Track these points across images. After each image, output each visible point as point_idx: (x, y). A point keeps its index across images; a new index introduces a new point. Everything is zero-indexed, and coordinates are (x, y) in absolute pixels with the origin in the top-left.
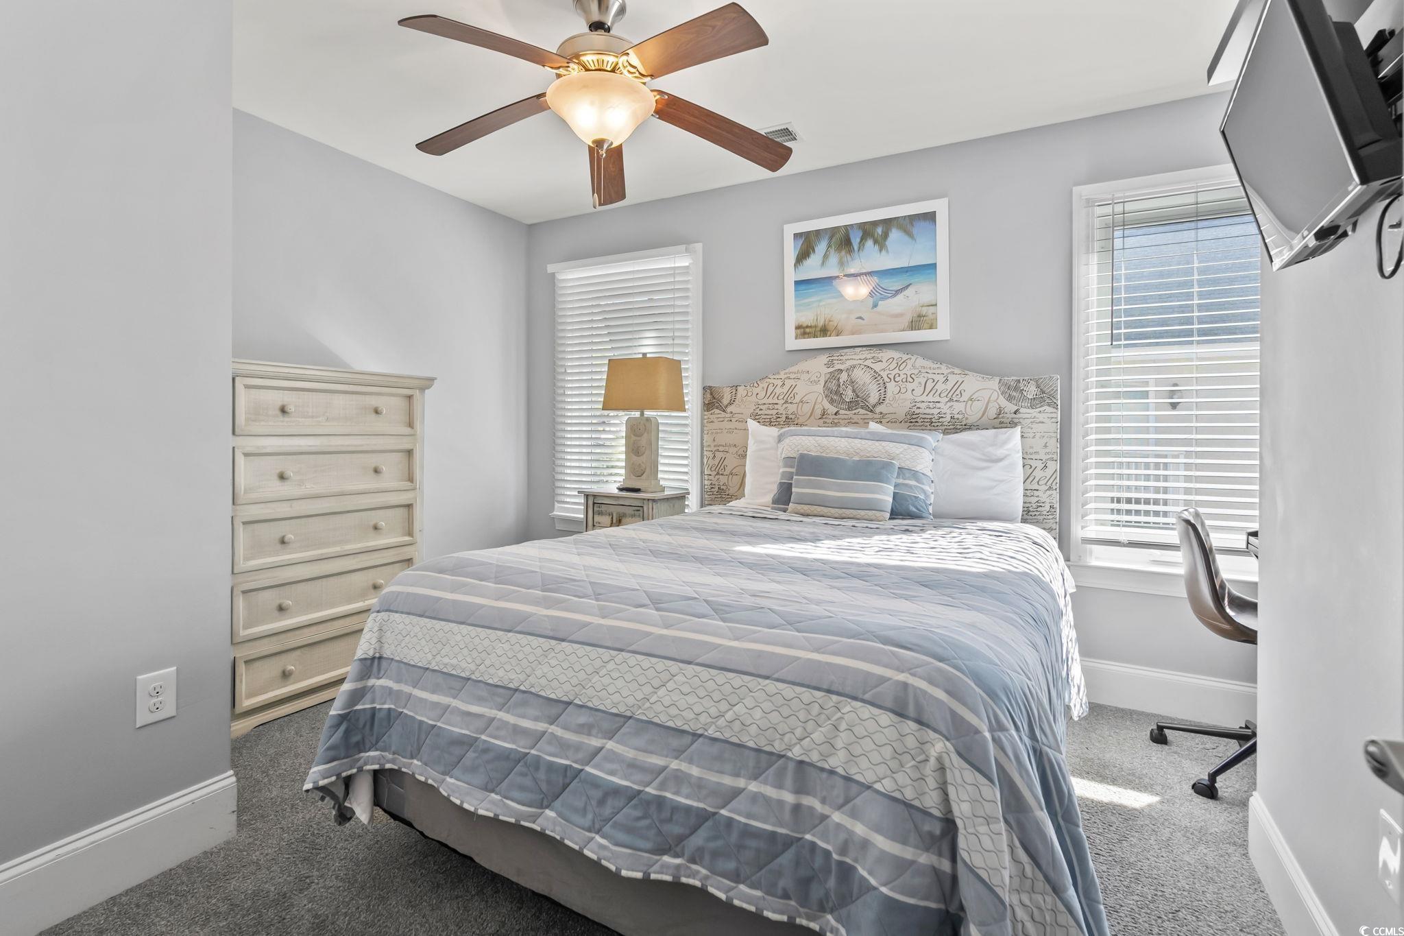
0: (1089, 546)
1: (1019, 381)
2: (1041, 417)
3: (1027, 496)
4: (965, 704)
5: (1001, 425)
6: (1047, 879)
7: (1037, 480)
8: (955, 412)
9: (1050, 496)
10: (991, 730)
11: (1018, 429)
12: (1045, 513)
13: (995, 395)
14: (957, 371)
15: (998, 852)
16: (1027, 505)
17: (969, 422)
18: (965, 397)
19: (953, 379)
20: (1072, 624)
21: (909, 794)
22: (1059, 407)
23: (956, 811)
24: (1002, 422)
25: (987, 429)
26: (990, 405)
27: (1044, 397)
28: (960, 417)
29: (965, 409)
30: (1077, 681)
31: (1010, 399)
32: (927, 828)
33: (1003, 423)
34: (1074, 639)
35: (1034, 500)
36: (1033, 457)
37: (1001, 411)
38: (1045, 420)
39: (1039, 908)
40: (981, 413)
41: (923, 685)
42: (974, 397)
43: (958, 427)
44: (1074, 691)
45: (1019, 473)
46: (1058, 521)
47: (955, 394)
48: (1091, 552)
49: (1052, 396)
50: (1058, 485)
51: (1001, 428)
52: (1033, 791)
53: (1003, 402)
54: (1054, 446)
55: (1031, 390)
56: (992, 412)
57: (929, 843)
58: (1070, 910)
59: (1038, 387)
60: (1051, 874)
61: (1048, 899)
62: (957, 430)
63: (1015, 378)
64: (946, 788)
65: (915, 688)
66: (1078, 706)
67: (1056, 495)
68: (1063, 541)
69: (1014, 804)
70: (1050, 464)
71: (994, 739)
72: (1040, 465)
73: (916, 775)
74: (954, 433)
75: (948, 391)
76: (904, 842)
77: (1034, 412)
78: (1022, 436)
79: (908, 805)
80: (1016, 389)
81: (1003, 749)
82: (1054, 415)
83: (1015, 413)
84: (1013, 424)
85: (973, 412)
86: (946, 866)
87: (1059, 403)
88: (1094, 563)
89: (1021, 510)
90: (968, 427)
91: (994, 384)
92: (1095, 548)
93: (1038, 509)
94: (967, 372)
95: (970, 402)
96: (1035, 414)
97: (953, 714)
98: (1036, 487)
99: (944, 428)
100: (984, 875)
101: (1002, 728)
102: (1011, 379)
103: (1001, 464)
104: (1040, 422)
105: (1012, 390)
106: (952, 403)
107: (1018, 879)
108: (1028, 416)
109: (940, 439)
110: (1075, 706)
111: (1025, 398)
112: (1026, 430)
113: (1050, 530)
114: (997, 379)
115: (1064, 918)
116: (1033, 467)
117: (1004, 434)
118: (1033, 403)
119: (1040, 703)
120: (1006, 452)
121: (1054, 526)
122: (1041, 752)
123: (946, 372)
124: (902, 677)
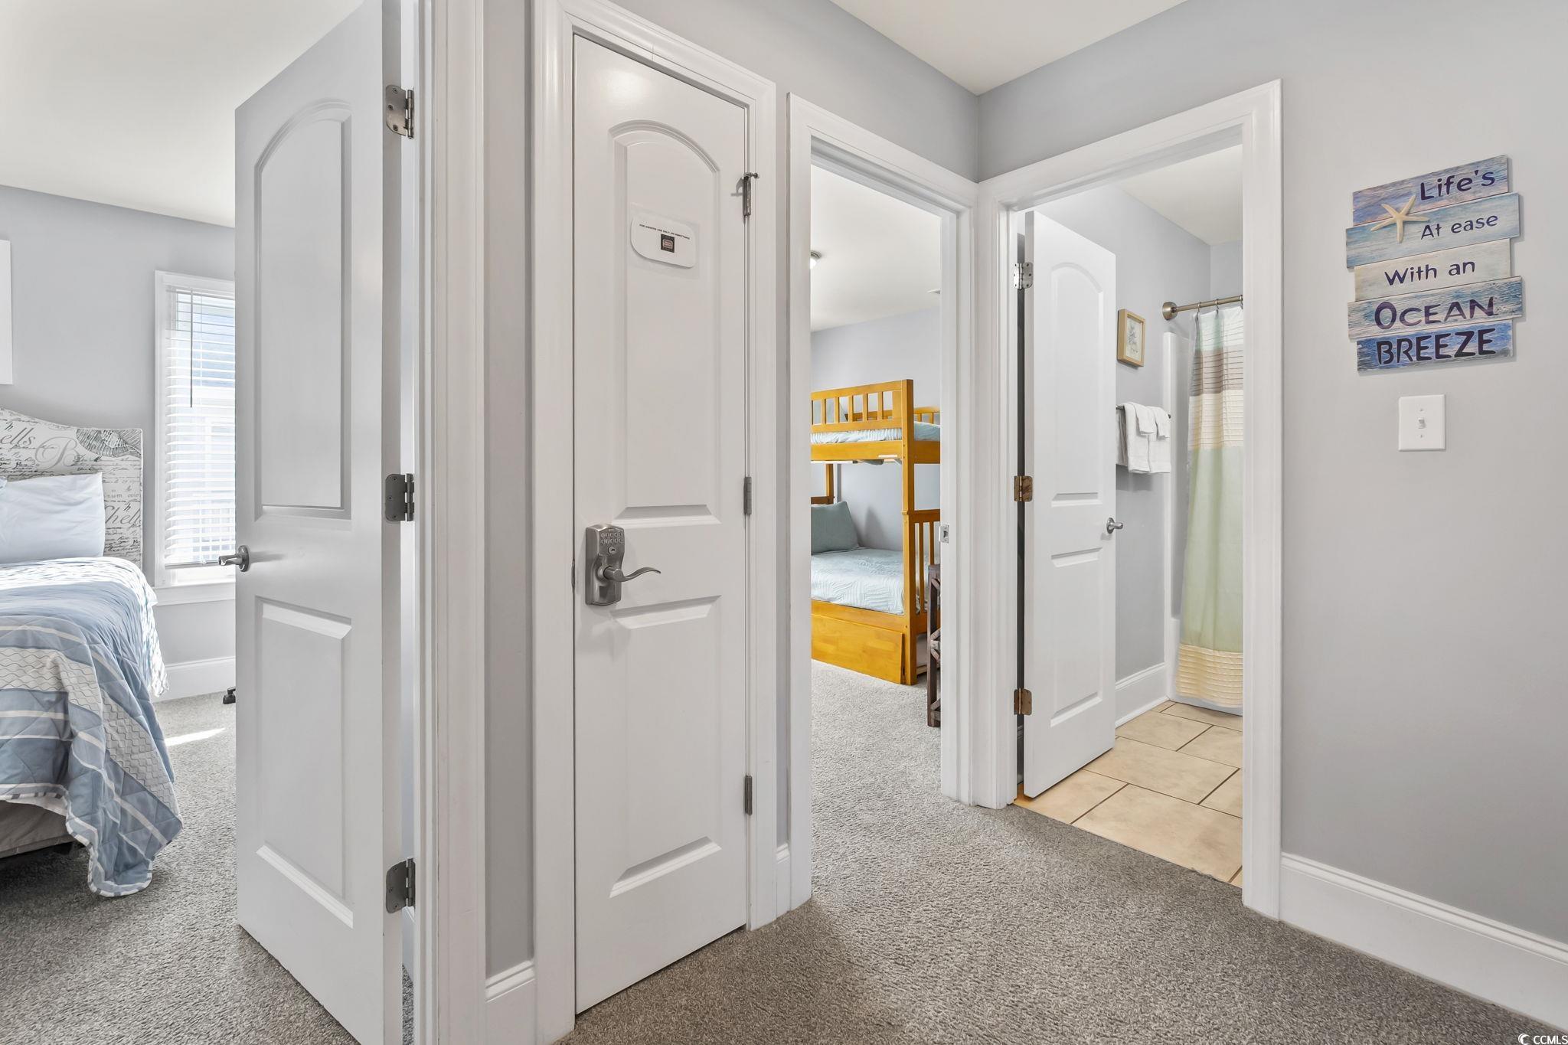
0: (172, 571)
1: (100, 432)
2: (124, 464)
3: (109, 534)
4: (70, 633)
5: (79, 472)
6: (127, 711)
7: (119, 520)
8: (23, 458)
9: (135, 531)
10: (89, 643)
11: (100, 475)
12: (128, 547)
13: (72, 444)
14: (23, 418)
15: (96, 696)
16: (109, 542)
17: (41, 468)
18: (36, 444)
19: (18, 427)
20: (154, 626)
21: (32, 685)
22: (142, 456)
23: (66, 682)
24: (79, 468)
25: (63, 475)
26: (66, 453)
27: (126, 447)
28: (29, 463)
29: (36, 455)
30: (158, 668)
31: (90, 447)
32: (46, 698)
33: (82, 469)
34: (155, 638)
35: (116, 537)
36: (116, 499)
37: (79, 458)
38: (129, 467)
39: (122, 726)
40: (57, 458)
41: (39, 629)
42: (47, 444)
43: (27, 473)
44: (155, 675)
45: (101, 514)
46: (142, 552)
47: (22, 441)
48: (174, 575)
49: (135, 446)
50: (142, 522)
51: (80, 474)
52: (117, 672)
53: (82, 450)
54: (137, 489)
55: (114, 441)
56: (69, 458)
57: (49, 706)
58: (141, 724)
59: (120, 438)
60: (129, 708)
61: (127, 721)
62: (23, 477)
63: (96, 429)
64: (60, 676)
65: (32, 632)
66: (159, 685)
67: (140, 532)
68: (148, 568)
69: (105, 677)
70: (132, 504)
71: (90, 648)
72: (123, 506)
73: (37, 675)
74: (20, 480)
75: (13, 438)
76: (31, 709)
77: (117, 460)
78: (104, 481)
79: (31, 691)
80: (96, 439)
81: (97, 652)
82: (138, 463)
83: (96, 460)
84: (93, 470)
85: (46, 459)
86: (60, 716)
87: (142, 454)
88: (176, 584)
89: (103, 546)
90: (41, 474)
91: (72, 432)
92: (177, 571)
93: (122, 544)
94: (37, 420)
95: (41, 450)
96: (117, 462)
97: (62, 640)
98: (120, 525)
99: (7, 474)
100: (87, 708)
101: (96, 643)
102: (92, 430)
103: (80, 507)
104: (123, 469)
105: (94, 440)
106: (17, 450)
107: (108, 714)
108: (111, 463)
109: (4, 486)
110: (156, 686)
111: (106, 448)
112: (107, 476)
113: (134, 561)
114: (75, 429)
115: (137, 727)
116: (116, 509)
117: (82, 480)
118: (115, 452)
119: (121, 637)
120: (87, 496)
121: (138, 558)
122: (122, 661)
123: (9, 418)
124: (20, 628)
